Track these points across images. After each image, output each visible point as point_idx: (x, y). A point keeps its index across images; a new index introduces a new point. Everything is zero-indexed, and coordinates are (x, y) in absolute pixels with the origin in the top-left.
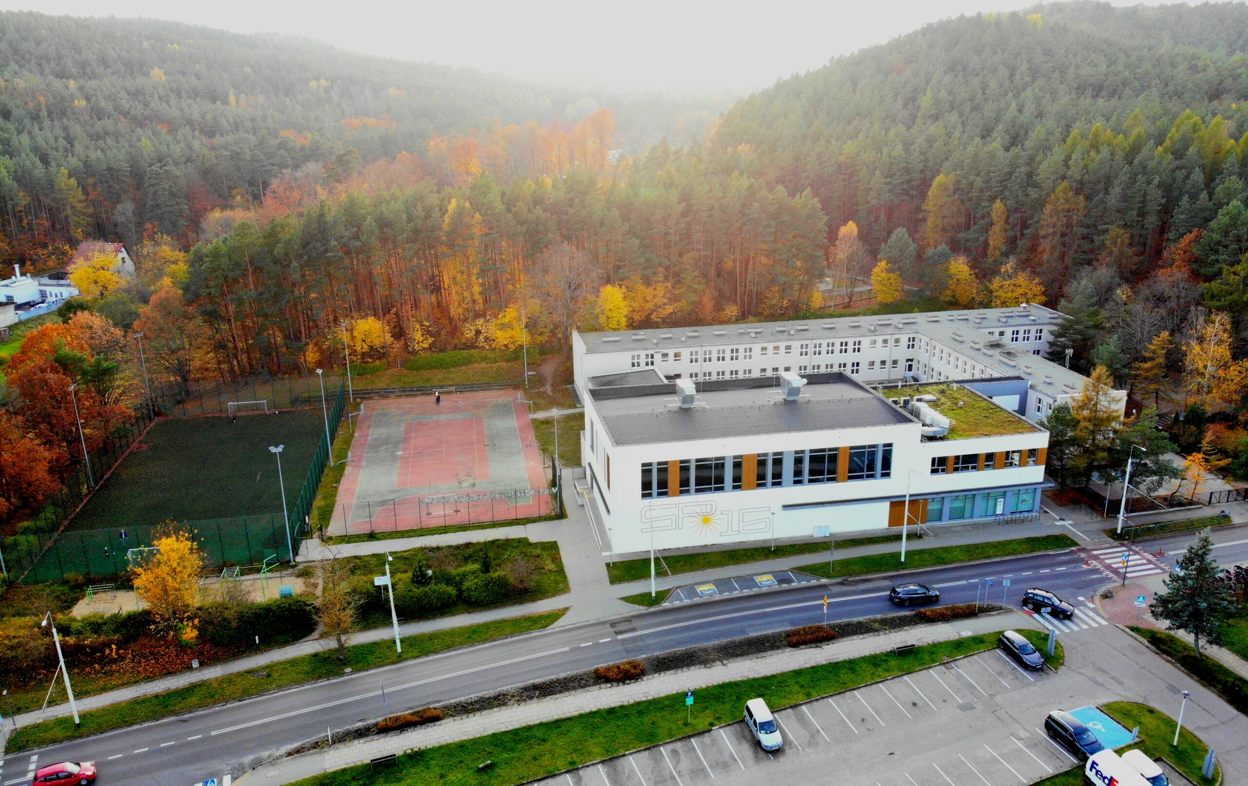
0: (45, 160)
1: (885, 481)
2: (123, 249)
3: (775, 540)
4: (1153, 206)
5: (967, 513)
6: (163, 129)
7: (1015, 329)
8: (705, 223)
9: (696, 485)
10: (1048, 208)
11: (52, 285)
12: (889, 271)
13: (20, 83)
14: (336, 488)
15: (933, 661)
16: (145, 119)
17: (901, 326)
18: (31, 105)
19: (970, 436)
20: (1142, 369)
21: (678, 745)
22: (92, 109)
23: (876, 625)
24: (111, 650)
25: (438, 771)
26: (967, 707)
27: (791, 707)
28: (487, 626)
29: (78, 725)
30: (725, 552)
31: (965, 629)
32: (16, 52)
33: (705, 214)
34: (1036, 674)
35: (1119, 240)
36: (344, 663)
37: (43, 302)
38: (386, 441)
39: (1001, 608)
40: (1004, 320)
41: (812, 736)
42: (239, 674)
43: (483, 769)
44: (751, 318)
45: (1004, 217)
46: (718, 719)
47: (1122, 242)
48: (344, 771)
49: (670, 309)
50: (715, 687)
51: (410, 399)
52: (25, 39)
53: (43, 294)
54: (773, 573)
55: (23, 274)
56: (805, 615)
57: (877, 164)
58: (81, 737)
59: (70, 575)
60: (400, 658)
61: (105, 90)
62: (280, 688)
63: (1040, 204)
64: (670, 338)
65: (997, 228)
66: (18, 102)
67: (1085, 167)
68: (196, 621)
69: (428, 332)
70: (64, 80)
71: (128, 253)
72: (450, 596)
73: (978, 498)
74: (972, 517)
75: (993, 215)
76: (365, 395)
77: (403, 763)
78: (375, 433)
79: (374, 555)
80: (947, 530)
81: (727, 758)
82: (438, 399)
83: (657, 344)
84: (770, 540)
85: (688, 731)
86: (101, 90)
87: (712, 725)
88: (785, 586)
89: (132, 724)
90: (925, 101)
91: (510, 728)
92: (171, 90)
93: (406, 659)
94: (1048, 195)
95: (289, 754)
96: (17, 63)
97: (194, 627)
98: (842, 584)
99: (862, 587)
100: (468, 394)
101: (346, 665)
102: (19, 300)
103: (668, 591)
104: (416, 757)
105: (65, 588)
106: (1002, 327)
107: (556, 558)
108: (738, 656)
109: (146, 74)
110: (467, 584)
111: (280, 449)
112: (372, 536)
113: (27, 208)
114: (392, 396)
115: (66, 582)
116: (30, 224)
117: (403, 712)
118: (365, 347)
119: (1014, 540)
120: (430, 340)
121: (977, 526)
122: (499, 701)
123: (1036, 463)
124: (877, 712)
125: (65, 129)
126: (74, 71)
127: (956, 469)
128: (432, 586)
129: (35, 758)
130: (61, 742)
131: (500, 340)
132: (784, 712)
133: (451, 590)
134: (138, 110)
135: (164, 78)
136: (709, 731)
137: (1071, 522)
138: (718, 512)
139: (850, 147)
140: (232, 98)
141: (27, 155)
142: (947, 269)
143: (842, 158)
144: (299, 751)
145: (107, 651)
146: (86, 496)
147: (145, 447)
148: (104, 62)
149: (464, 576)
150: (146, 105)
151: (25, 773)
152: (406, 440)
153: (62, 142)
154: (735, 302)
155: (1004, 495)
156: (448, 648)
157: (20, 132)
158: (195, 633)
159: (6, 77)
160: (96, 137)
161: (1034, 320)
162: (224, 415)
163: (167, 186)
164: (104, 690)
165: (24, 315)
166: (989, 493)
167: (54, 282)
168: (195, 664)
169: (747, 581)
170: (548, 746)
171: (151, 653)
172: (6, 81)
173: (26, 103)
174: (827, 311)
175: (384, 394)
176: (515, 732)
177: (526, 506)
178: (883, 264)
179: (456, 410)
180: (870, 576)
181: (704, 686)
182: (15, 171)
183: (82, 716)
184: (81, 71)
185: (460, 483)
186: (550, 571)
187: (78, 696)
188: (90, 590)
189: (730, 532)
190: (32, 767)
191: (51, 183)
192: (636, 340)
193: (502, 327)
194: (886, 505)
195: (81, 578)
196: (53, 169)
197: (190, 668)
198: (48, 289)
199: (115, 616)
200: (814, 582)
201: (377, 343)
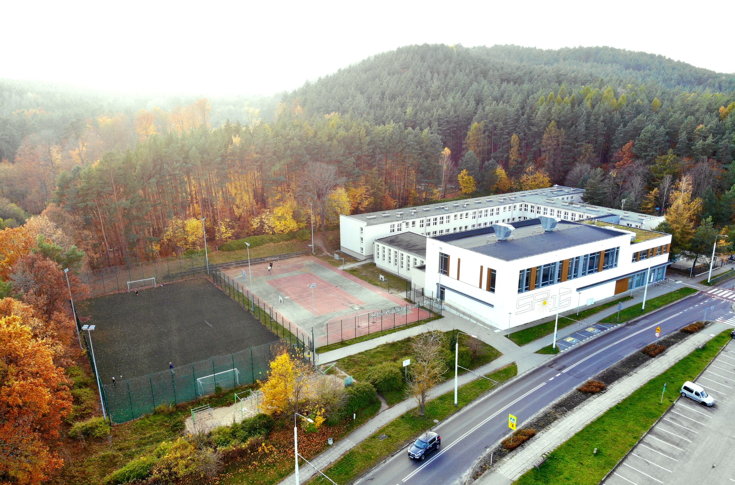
4: (601, 132)
10: (546, 136)
12: (469, 175)
15: (718, 350)
21: (670, 415)
23: (673, 340)
24: (263, 447)
25: (575, 462)
36: (427, 417)
39: (709, 322)
42: (369, 441)
43: (597, 454)
45: (518, 143)
46: (670, 398)
47: (591, 150)
48: (524, 477)
60: (458, 408)
63: (539, 135)
65: (514, 149)
67: (561, 113)
69: (229, 226)
77: (551, 463)
85: (665, 407)
87: (671, 401)
88: (606, 331)
93: (462, 407)
94: (544, 129)
95: (474, 478)
101: (430, 418)
104: (554, 458)
108: (635, 367)
118: (194, 238)
120: (232, 231)
122: (550, 417)
124: (727, 377)
127: (640, 259)
131: (278, 227)
136: (674, 405)
138: (550, 297)
145: (260, 449)
147: (88, 318)
152: (281, 290)
168: (330, 442)
178: (464, 171)
185: (352, 308)
189: (554, 309)
192: (385, 217)
193: (279, 218)
200: (616, 327)
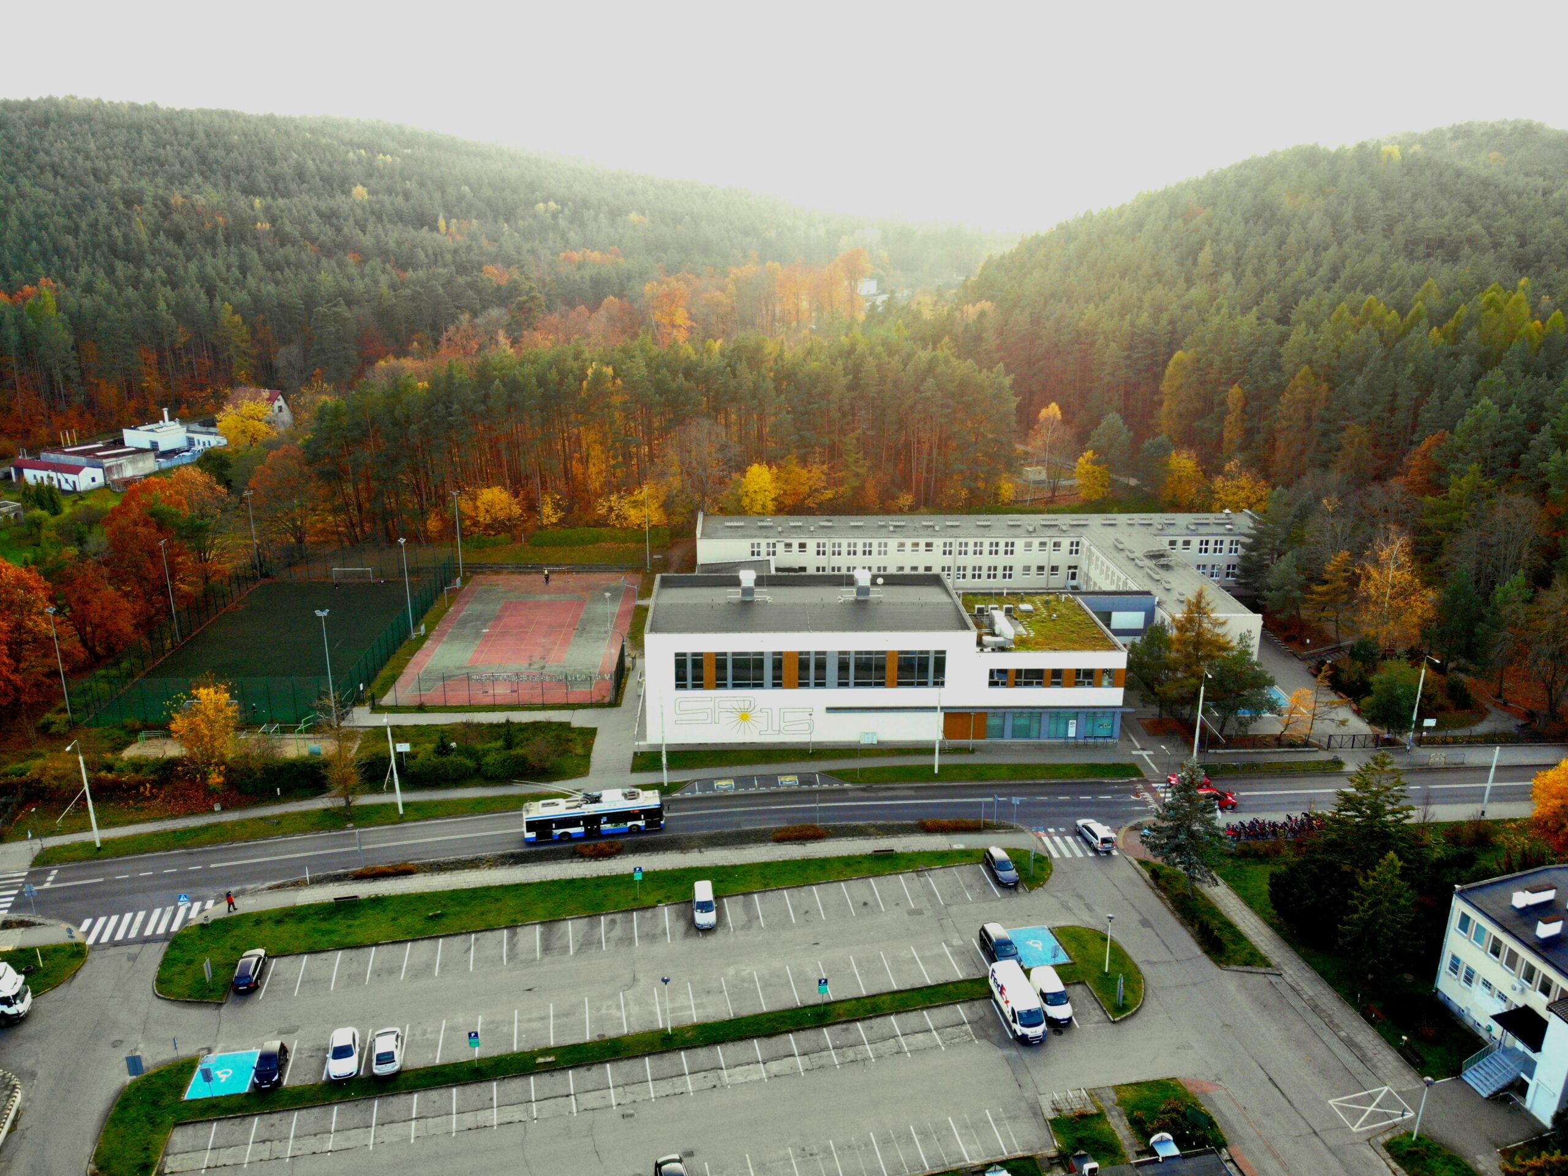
0: (211, 292)
1: (936, 690)
2: (280, 397)
3: (814, 743)
4: (1403, 401)
5: (1034, 733)
6: (350, 259)
7: (1204, 538)
8: (874, 399)
9: (734, 679)
10: (1284, 399)
11: (201, 433)
12: (1095, 463)
13: (200, 200)
14: (408, 660)
15: (908, 868)
16: (336, 246)
17: (1064, 528)
18: (208, 226)
19: (1042, 649)
20: (1316, 593)
21: (619, 917)
22: (276, 234)
24: (146, 789)
25: (392, 914)
26: (918, 912)
27: (744, 894)
28: (493, 800)
29: (99, 849)
30: (761, 751)
31: (959, 842)
32: (203, 160)
33: (874, 389)
34: (1008, 891)
35: (1357, 439)
36: (349, 819)
37: (188, 451)
38: (478, 618)
39: (1012, 827)
40: (1193, 527)
41: (750, 921)
42: (253, 820)
43: (431, 917)
44: (923, 509)
45: (1240, 404)
46: (668, 898)
47: (1360, 442)
48: (310, 906)
49: (829, 494)
50: (680, 870)
51: (522, 577)
52: (214, 146)
53: (191, 442)
54: (800, 775)
55: (171, 419)
56: (800, 815)
57: (1117, 333)
58: (99, 859)
59: (128, 721)
60: (402, 819)
61: (294, 211)
62: (284, 835)
63: (1278, 390)
64: (800, 527)
65: (1231, 418)
66: (194, 223)
67: (1337, 350)
68: (222, 768)
69: (559, 506)
70: (251, 197)
71: (286, 402)
72: (467, 768)
73: (1045, 719)
74: (1039, 738)
75: (1229, 402)
76: (474, 569)
77: (363, 905)
78: (470, 609)
79: (415, 726)
80: (1007, 748)
81: (659, 931)
82: (547, 578)
83: (780, 533)
84: (808, 743)
85: (635, 905)
86: (290, 210)
87: (659, 902)
88: (805, 787)
89: (146, 852)
90: (1206, 256)
91: (472, 886)
92: (373, 213)
93: (407, 821)
94: (1288, 381)
95: (270, 888)
96: (202, 174)
97: (220, 773)
98: (863, 790)
99: (882, 794)
100: (585, 575)
101: (350, 820)
102: (162, 448)
103: (685, 782)
104: (377, 901)
105: (122, 733)
106: (1187, 535)
107: (588, 746)
108: (720, 845)
109: (347, 193)
110: (489, 759)
111: (325, 614)
112: (421, 708)
113: (187, 348)
114: (505, 571)
115: (124, 727)
116: (190, 363)
117: (382, 866)
118: (488, 517)
119: (1070, 765)
120: (561, 514)
121: (1041, 748)
122: (474, 864)
123: (1113, 684)
124: (825, 907)
125: (242, 256)
126: (264, 185)
127: (1017, 684)
128: (452, 758)
129: (55, 872)
130: (81, 861)
131: (633, 518)
132: (734, 898)
133: (470, 763)
134: (327, 234)
135: (366, 197)
136: (654, 907)
137: (1151, 753)
138: (757, 709)
139: (1091, 311)
140: (442, 223)
141: (192, 287)
142: (1167, 464)
143: (1082, 324)
144: (278, 887)
145: (142, 789)
146: (169, 650)
147: (241, 607)
148: (301, 175)
149: (486, 753)
150: (339, 230)
151: (44, 882)
152: (499, 618)
153: (236, 271)
154: (909, 489)
155: (1076, 716)
156: (449, 815)
157: (189, 259)
158: (221, 779)
159: (185, 193)
160: (274, 267)
161: (1230, 530)
162: (329, 581)
163: (333, 330)
164: (131, 822)
165: (165, 463)
166: (1059, 714)
167: (204, 429)
168: (217, 807)
169: (772, 779)
170: (499, 905)
171: (181, 795)
172: (184, 197)
173: (203, 224)
174: (1018, 506)
175: (497, 569)
176: (474, 891)
177: (580, 693)
178: (1089, 454)
179: (564, 590)
180: (896, 785)
181: (670, 868)
182: (177, 304)
183: (103, 842)
184: (272, 186)
185: (530, 665)
186: (576, 755)
187: (103, 824)
188: (142, 734)
189: (770, 731)
190: (50, 878)
191: (215, 319)
192: (761, 527)
193: (636, 504)
194: (940, 717)
195: (138, 724)
196: (217, 303)
197: (211, 811)
198: (196, 437)
199: (158, 759)
200: (836, 786)
201: (502, 515)
